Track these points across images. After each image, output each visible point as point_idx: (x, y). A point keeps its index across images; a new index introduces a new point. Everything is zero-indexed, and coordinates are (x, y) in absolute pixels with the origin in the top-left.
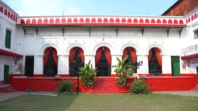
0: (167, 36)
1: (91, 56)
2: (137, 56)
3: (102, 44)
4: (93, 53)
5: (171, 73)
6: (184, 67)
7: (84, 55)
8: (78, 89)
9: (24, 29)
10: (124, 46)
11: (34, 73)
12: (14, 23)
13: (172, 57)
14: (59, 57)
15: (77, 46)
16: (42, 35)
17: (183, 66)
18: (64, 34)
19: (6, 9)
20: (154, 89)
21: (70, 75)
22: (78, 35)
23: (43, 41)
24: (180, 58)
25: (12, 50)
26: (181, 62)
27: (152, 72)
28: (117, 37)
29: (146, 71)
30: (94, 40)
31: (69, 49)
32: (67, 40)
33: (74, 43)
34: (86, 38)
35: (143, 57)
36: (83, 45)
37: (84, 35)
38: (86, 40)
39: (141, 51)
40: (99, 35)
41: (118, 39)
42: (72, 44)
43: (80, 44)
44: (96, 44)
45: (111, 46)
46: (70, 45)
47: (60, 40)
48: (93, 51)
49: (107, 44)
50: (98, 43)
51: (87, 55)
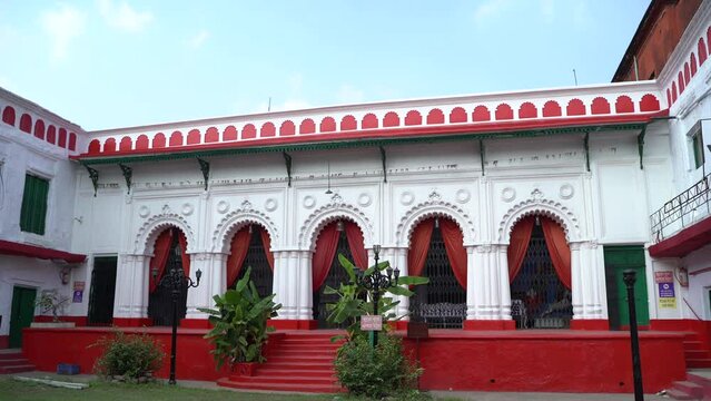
0: (585, 165)
1: (293, 254)
3: (330, 209)
4: (300, 244)
5: (605, 316)
6: (666, 289)
7: (271, 250)
8: (173, 370)
9: (89, 170)
10: (409, 212)
11: (116, 314)
12: (64, 152)
13: (609, 250)
15: (250, 219)
16: (143, 186)
17: (661, 285)
18: (206, 178)
19: (29, 113)
22: (250, 182)
23: (144, 207)
24: (647, 253)
25: (49, 239)
26: (651, 267)
28: (385, 181)
29: (498, 307)
30: (303, 194)
31: (223, 230)
32: (216, 200)
33: (239, 210)
34: (278, 190)
35: (486, 255)
36: (267, 214)
37: (270, 182)
38: (278, 196)
39: (477, 229)
40: (318, 178)
41: (387, 186)
42: (234, 213)
43: (257, 212)
44: (312, 211)
45: (362, 214)
46: (224, 216)
47: (194, 201)
48: (301, 235)
49: (350, 206)
50: (318, 207)
51: (280, 252)
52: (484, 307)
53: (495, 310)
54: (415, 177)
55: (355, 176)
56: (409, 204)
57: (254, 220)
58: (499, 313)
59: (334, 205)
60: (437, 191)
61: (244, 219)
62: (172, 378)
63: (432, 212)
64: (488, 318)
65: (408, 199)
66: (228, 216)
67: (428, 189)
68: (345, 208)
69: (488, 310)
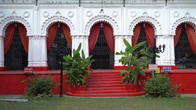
1: (82, 37)
2: (157, 36)
3: (99, 17)
4: (85, 33)
7: (71, 35)
8: (61, 90)
10: (134, 20)
14: (29, 38)
15: (60, 20)
20: (183, 90)
21: (49, 68)
22: (61, 3)
23: (2, 12)
27: (180, 62)
28: (124, 6)
29: (170, 60)
30: (86, 10)
31: (46, 25)
32: (42, 11)
33: (54, 16)
34: (74, 8)
35: (166, 39)
36: (69, 18)
37: (71, 3)
38: (74, 11)
39: (163, 28)
40: (94, 3)
41: (125, 8)
42: (52, 17)
43: (64, 17)
44: (91, 18)
45: (113, 20)
46: (47, 18)
47: (30, 11)
48: (86, 29)
49: (108, 17)
50: (93, 16)
51: (75, 36)
52: (165, 60)
53: (169, 61)
54: (137, 5)
55: (111, 3)
56: (134, 17)
57: (62, 21)
58: (171, 63)
59: (101, 16)
60: (147, 12)
61: (57, 20)
62: (61, 94)
63: (143, 20)
64: (167, 65)
65: (134, 14)
66: (49, 18)
67: (143, 11)
68: (106, 17)
69: (166, 61)
